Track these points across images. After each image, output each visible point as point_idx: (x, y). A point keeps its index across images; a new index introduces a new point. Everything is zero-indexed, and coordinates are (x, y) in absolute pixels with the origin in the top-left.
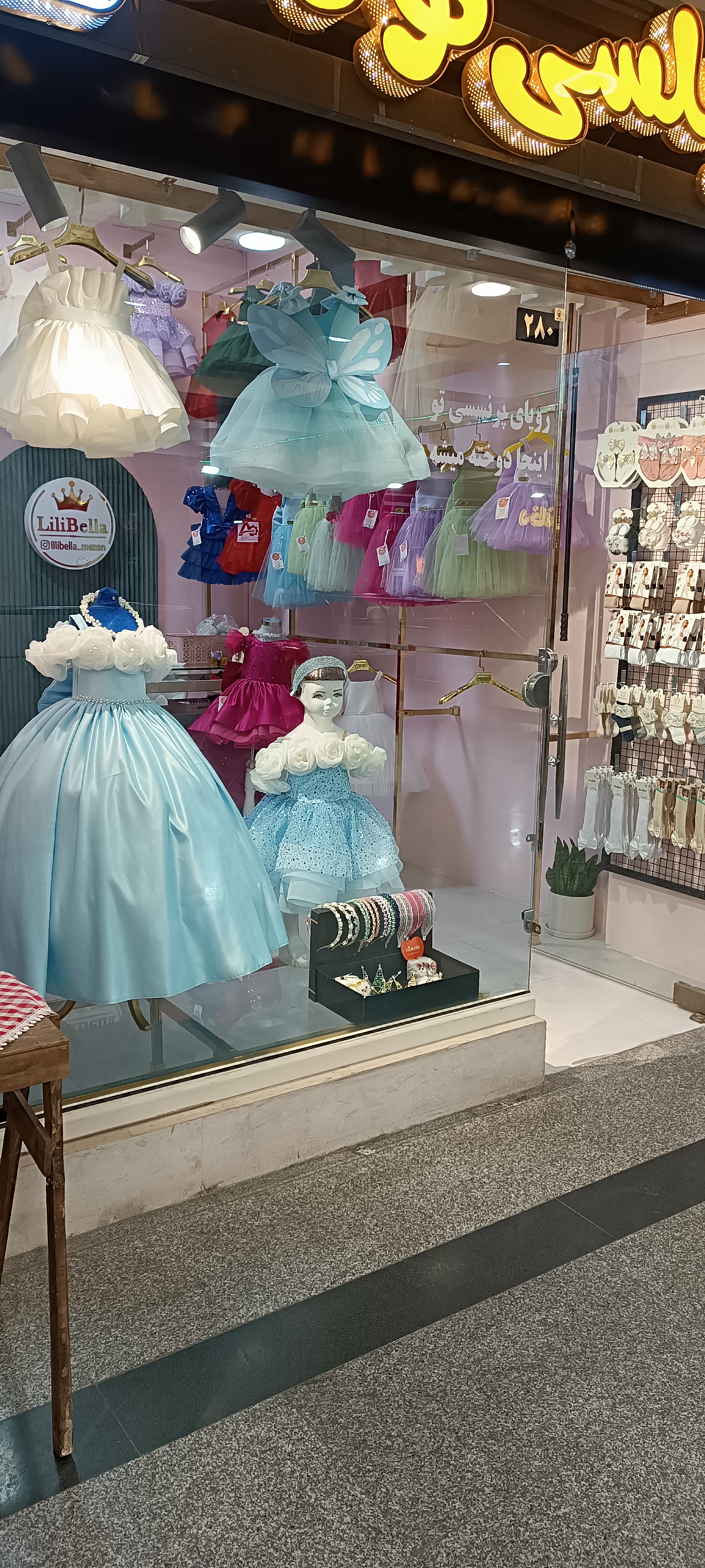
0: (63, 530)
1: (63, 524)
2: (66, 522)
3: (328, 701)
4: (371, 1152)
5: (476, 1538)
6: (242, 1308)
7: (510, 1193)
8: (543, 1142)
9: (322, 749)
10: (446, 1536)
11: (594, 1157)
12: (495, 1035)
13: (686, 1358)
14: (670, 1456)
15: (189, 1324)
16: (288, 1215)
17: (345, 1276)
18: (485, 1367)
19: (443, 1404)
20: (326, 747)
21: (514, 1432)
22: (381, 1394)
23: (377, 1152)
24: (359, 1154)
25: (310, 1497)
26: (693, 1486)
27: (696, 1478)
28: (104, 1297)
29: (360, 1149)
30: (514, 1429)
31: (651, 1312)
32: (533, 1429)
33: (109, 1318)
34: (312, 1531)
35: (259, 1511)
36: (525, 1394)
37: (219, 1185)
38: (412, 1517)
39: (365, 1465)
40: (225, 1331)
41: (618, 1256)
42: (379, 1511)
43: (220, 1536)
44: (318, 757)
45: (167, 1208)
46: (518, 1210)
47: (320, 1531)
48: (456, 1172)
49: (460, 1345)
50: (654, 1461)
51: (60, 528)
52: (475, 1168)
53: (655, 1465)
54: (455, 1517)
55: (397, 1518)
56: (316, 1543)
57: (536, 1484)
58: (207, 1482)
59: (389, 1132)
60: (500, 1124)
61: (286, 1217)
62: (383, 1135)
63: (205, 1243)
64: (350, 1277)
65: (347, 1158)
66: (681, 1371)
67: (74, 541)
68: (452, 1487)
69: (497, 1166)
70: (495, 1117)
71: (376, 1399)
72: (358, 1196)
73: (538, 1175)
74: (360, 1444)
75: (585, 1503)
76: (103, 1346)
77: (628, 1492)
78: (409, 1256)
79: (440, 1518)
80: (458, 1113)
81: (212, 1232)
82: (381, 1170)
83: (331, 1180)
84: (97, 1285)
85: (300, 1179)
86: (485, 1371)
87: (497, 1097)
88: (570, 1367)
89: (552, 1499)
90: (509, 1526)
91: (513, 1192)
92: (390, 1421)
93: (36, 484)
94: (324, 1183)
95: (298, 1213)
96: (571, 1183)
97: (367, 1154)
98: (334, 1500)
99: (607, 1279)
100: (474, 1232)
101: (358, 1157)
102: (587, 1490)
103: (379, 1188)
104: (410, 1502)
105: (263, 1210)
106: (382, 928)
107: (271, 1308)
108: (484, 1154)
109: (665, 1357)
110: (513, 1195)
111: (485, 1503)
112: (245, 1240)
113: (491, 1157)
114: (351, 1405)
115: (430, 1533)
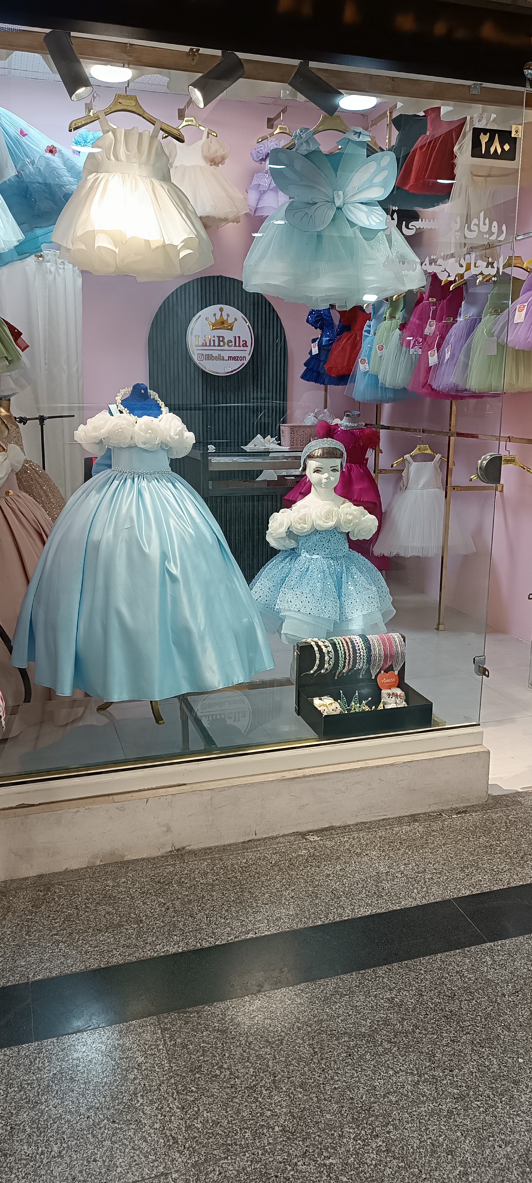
0: (214, 345)
1: (214, 341)
2: (216, 339)
3: (326, 475)
4: (316, 838)
5: (249, 1165)
6: (160, 944)
7: (414, 889)
8: (463, 850)
9: (318, 514)
10: (226, 1158)
11: (502, 869)
12: (438, 758)
13: (502, 1055)
14: (446, 1136)
15: (116, 949)
16: (229, 878)
17: (248, 933)
18: (324, 1027)
19: (275, 1050)
20: (322, 513)
21: (322, 1086)
22: (231, 1032)
23: (321, 840)
24: (306, 839)
25: (138, 1101)
26: (455, 1168)
27: (461, 1162)
28: (68, 918)
29: (309, 835)
30: (323, 1084)
31: (490, 1009)
32: (339, 1088)
33: (62, 935)
34: (127, 1128)
35: (95, 1103)
36: (346, 1057)
37: (187, 848)
38: (207, 1136)
39: (191, 1086)
40: (139, 960)
41: (483, 956)
42: (184, 1125)
43: (59, 1116)
44: (315, 521)
45: (143, 859)
46: (414, 904)
47: (132, 1130)
48: (377, 865)
49: (312, 1005)
50: (430, 1138)
51: (212, 344)
52: (394, 864)
53: (429, 1141)
54: (241, 1144)
55: (195, 1134)
56: (125, 1139)
57: (319, 1134)
58: (70, 1072)
59: (338, 824)
60: (433, 831)
61: (227, 880)
62: (332, 826)
63: (157, 891)
64: (252, 935)
65: (295, 841)
66: (492, 1065)
67: (223, 354)
68: (250, 1120)
69: (414, 865)
70: (432, 824)
71: (225, 1036)
72: (290, 872)
73: (446, 877)
74: (196, 1068)
75: (352, 1159)
76: (49, 955)
77: (394, 1158)
78: (306, 926)
79: (229, 1142)
80: (403, 817)
81: (167, 882)
82: (318, 854)
83: (274, 856)
84: (67, 909)
85: (251, 852)
86: (322, 1031)
87: (441, 808)
88: (395, 1043)
89: (327, 1149)
90: (281, 1163)
91: (417, 889)
92: (227, 1055)
93: (196, 311)
94: (267, 858)
95: (237, 878)
96: (471, 888)
97: (313, 840)
98: (155, 1108)
99: (463, 974)
100: (368, 916)
101: (305, 841)
102: (359, 1148)
103: (309, 868)
104: (211, 1124)
105: (212, 872)
106: (355, 662)
107: (180, 948)
108: (407, 853)
109: (484, 1050)
110: (415, 891)
111: (269, 1139)
112: (187, 893)
113: (413, 857)
114: (203, 1036)
115: (215, 1152)
